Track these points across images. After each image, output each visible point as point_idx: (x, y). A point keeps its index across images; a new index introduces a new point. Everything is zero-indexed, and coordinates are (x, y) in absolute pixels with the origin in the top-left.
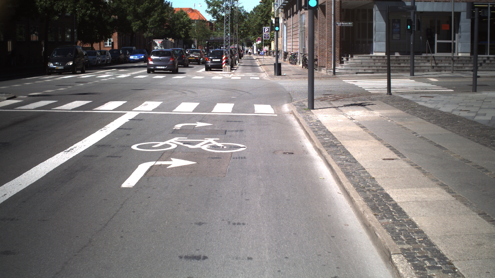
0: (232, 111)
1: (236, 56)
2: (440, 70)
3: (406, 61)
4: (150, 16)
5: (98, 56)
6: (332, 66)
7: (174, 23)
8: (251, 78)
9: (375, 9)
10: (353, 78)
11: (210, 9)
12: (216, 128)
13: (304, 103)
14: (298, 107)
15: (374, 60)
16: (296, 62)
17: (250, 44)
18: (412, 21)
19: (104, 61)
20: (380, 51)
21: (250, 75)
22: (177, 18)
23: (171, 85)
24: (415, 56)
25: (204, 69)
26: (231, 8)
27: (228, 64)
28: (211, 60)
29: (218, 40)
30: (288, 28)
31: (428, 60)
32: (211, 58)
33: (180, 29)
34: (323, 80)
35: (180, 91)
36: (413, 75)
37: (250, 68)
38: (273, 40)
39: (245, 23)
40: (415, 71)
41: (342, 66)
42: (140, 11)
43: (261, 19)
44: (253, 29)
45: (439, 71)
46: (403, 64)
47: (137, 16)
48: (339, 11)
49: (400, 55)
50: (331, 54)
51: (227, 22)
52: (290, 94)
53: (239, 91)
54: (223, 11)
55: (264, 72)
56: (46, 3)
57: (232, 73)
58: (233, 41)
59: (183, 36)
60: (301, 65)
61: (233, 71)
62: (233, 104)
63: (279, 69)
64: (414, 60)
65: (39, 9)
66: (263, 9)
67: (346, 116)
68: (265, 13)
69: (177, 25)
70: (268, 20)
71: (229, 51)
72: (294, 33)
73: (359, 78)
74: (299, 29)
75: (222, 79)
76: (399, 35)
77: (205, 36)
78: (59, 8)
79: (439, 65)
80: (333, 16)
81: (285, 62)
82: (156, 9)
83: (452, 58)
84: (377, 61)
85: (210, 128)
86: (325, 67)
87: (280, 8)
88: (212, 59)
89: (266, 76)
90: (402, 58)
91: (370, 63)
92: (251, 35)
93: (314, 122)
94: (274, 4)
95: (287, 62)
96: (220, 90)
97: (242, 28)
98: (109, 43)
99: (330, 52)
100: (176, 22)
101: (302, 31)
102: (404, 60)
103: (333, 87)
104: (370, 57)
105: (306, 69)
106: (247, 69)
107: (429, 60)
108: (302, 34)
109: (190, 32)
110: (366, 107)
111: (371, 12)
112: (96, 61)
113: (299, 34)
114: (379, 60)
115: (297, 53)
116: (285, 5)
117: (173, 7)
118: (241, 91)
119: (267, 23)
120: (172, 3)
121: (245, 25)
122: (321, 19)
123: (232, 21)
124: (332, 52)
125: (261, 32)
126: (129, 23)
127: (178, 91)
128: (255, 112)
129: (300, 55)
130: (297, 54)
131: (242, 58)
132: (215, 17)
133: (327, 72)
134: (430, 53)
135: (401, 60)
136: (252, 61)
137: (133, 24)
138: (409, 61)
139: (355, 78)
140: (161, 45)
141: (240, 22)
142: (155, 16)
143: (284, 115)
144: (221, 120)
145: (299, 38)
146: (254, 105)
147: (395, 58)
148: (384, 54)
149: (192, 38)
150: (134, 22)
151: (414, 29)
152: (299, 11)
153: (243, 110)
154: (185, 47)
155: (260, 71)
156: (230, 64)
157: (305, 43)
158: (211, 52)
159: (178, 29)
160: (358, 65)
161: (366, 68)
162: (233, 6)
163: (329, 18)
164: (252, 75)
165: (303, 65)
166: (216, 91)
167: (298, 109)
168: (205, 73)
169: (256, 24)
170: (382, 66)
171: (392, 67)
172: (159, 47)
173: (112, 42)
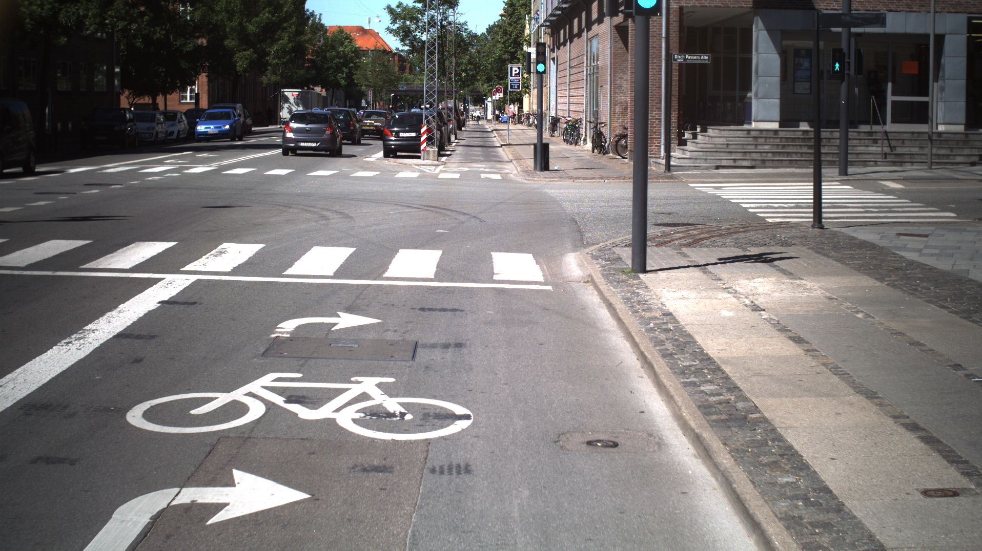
0: (436, 274)
1: (451, 126)
2: (901, 162)
3: (824, 140)
4: (274, 41)
5: (158, 124)
6: (660, 151)
7: (325, 56)
8: (483, 176)
9: (756, 27)
10: (711, 180)
11: (397, 26)
12: (390, 336)
13: (617, 250)
14: (604, 263)
15: (756, 138)
16: (577, 140)
17: (479, 100)
18: (844, 53)
19: (172, 133)
20: (767, 119)
21: (482, 169)
22: (332, 44)
23: (299, 195)
24: (850, 130)
25: (381, 154)
26: (441, 23)
27: (433, 144)
28: (395, 134)
29: (416, 91)
30: (560, 68)
31: (874, 139)
32: (396, 129)
33: (338, 69)
35: (315, 212)
36: (846, 174)
37: (480, 151)
38: (528, 93)
39: (470, 56)
40: (849, 163)
41: (684, 150)
42: (252, 30)
43: (502, 50)
44: (486, 69)
45: (899, 164)
47: (246, 40)
48: (677, 29)
49: (812, 127)
50: (658, 124)
51: (431, 53)
52: (576, 222)
53: (454, 214)
54: (423, 30)
55: (511, 161)
56: (42, 9)
57: (440, 163)
58: (445, 93)
59: (343, 82)
60: (589, 145)
61: (444, 159)
62: (440, 252)
63: (545, 156)
64: (847, 139)
65: (28, 20)
66: (508, 29)
67: (735, 293)
68: (511, 36)
69: (332, 59)
70: (516, 52)
71: (436, 114)
72: (573, 78)
73: (724, 180)
74: (585, 68)
75: (418, 177)
76: (809, 84)
77: (388, 82)
78: (70, 20)
79: (899, 150)
80: (663, 40)
81: (554, 139)
82: (285, 25)
83: (929, 136)
84: (761, 141)
85: (371, 336)
87: (544, 26)
88: (397, 133)
89: (516, 172)
91: (747, 145)
92: (483, 82)
93: (656, 318)
94: (531, 17)
95: (559, 139)
96: (410, 210)
97: (463, 67)
98: (191, 96)
99: (656, 119)
100: (328, 55)
101: (590, 75)
103: (672, 201)
104: (745, 132)
105: (600, 155)
106: (474, 155)
107: (877, 139)
108: (590, 80)
109: (357, 76)
110: (776, 266)
112: (155, 134)
113: (585, 81)
114: (766, 138)
115: (581, 120)
116: (554, 18)
117: (323, 22)
118: (460, 213)
119: (516, 58)
120: (321, 15)
121: (469, 60)
123: (441, 53)
124: (661, 119)
125: (502, 75)
126: (230, 53)
127: (311, 211)
128: (495, 277)
129: (586, 124)
130: (580, 122)
131: (463, 128)
132: (407, 42)
134: (880, 124)
136: (485, 135)
137: (237, 55)
138: (832, 141)
139: (716, 180)
140: (296, 101)
141: (459, 54)
142: (283, 39)
143: (571, 287)
144: (404, 306)
145: (585, 89)
146: (492, 253)
147: (799, 134)
148: (775, 126)
149: (361, 86)
150: (239, 51)
151: (849, 70)
152: (585, 31)
153: (464, 271)
154: (348, 104)
155: (502, 160)
156: (438, 142)
157: (597, 98)
158: (397, 117)
159: (333, 68)
160: (720, 148)
161: (739, 156)
162: (445, 20)
163: (655, 46)
164: (485, 168)
165: (593, 145)
166: (400, 213)
167: (605, 270)
168: (384, 161)
169: (493, 59)
170: (773, 153)
171: (794, 155)
172: (293, 105)
173: (196, 94)
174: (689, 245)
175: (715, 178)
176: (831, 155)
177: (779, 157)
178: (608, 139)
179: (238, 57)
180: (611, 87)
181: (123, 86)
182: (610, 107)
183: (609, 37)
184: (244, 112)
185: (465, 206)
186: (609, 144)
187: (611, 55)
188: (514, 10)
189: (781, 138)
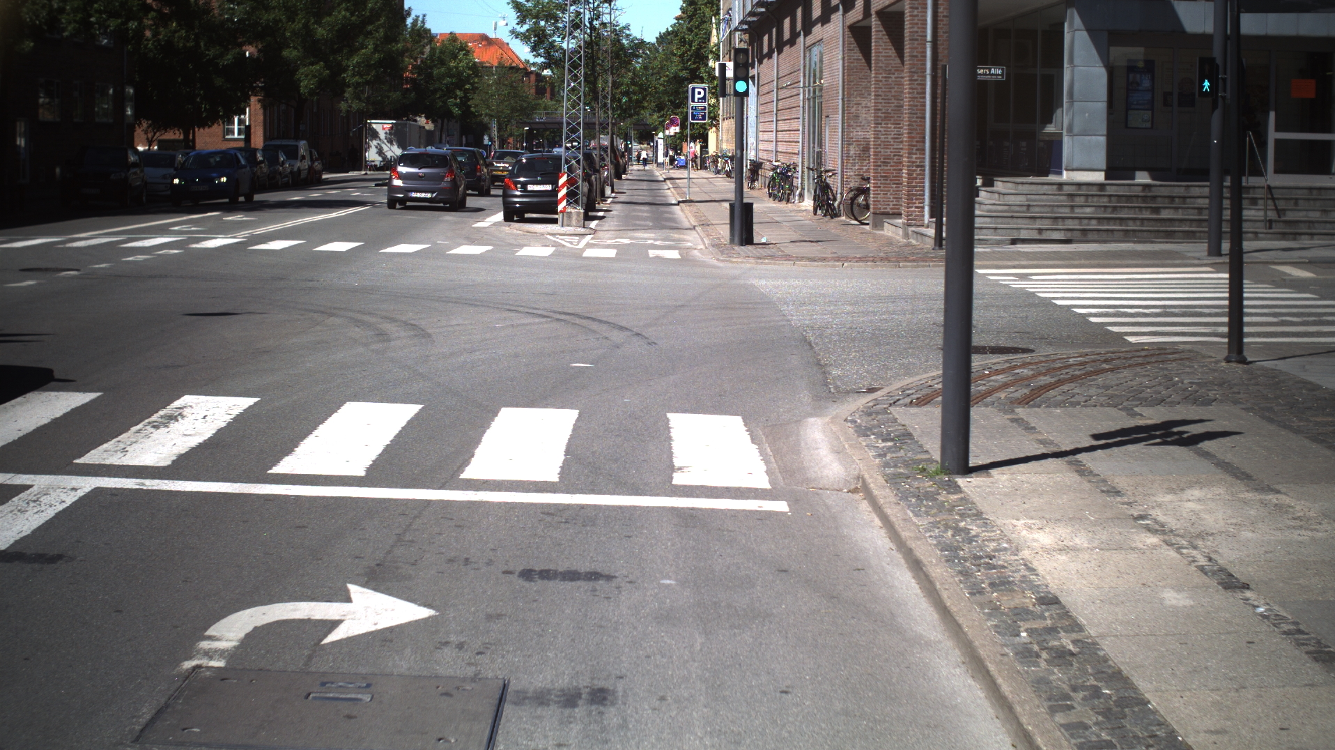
0: (565, 470)
1: (606, 173)
2: (1296, 234)
3: (1177, 200)
4: (353, 51)
6: (923, 216)
7: (431, 73)
8: (652, 253)
9: (1071, 25)
10: (1010, 263)
11: (526, 27)
13: (899, 414)
14: (881, 444)
15: (1071, 196)
16: (789, 195)
17: (646, 136)
18: (1218, 66)
20: (1087, 166)
21: (650, 242)
22: (439, 57)
25: (500, 216)
26: (591, 23)
27: (577, 202)
28: (521, 188)
30: (764, 89)
32: (522, 179)
33: (449, 92)
34: (904, 267)
35: (370, 326)
36: (1218, 254)
37: (647, 211)
38: (715, 126)
39: (634, 74)
42: (323, 35)
43: (678, 65)
44: (656, 93)
45: (1291, 236)
46: (1167, 211)
47: (314, 50)
49: (1153, 179)
50: (920, 174)
51: (575, 66)
52: (810, 345)
53: (604, 327)
54: (564, 34)
55: (694, 228)
57: (587, 231)
58: (597, 127)
59: (456, 110)
60: (808, 203)
61: (593, 224)
62: (571, 415)
63: (747, 221)
66: (686, 36)
67: (1166, 533)
68: (691, 46)
69: (440, 78)
70: (699, 67)
71: (581, 157)
72: (783, 104)
73: (1031, 263)
74: (801, 90)
75: (552, 255)
76: (1149, 113)
77: (517, 111)
79: (1290, 216)
80: (929, 46)
81: (757, 195)
82: (369, 28)
84: (1079, 201)
85: (407, 663)
86: (901, 214)
87: (739, 30)
88: (524, 185)
89: (702, 247)
90: (1164, 192)
91: (1058, 206)
92: (651, 112)
93: (1027, 613)
94: (719, 20)
95: (760, 192)
96: (530, 320)
97: (624, 88)
98: (239, 129)
99: (917, 166)
100: (435, 72)
101: (809, 99)
102: (1172, 198)
104: (1055, 187)
105: (827, 220)
106: (638, 218)
107: (1257, 199)
108: (809, 107)
109: (475, 101)
110: (1209, 455)
111: (1058, 36)
113: (801, 109)
114: (1087, 196)
115: (795, 166)
116: (755, 19)
117: (427, 26)
118: (614, 326)
119: (696, 76)
120: (424, 15)
121: (632, 79)
122: (883, 59)
123: (590, 66)
124: (924, 166)
125: (680, 101)
126: (291, 68)
127: (363, 323)
128: (678, 479)
129: (803, 172)
130: (795, 168)
131: (624, 176)
132: (542, 51)
133: (906, 235)
134: (1259, 175)
135: (1159, 199)
136: (654, 186)
137: (302, 70)
138: (1188, 200)
139: (1016, 263)
140: (388, 136)
141: (617, 70)
142: (366, 48)
143: (825, 505)
144: (490, 563)
145: (801, 120)
146: (669, 415)
147: (1138, 191)
148: (1099, 177)
149: (481, 115)
150: (305, 65)
151: (1225, 91)
152: (802, 36)
153: (616, 461)
154: (464, 142)
155: (679, 226)
156: (585, 198)
157: (820, 134)
158: (524, 161)
159: (442, 90)
160: (1017, 212)
161: (1045, 224)
162: (597, 19)
163: (915, 54)
164: (655, 240)
165: (814, 204)
166: (512, 326)
167: (887, 465)
168: (503, 228)
169: (666, 79)
170: (1099, 219)
171: (1131, 223)
172: (383, 142)
173: (246, 127)
174: (1026, 401)
175: (1015, 260)
176: (1188, 223)
177: (1108, 225)
178: (839, 196)
179: (302, 74)
180: (843, 117)
181: (138, 115)
182: (843, 148)
183: (841, 43)
184: (311, 152)
185: (622, 312)
186: (840, 203)
187: (844, 70)
188: (696, 10)
189: (1110, 196)
